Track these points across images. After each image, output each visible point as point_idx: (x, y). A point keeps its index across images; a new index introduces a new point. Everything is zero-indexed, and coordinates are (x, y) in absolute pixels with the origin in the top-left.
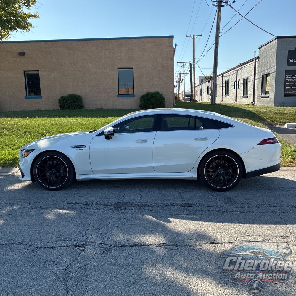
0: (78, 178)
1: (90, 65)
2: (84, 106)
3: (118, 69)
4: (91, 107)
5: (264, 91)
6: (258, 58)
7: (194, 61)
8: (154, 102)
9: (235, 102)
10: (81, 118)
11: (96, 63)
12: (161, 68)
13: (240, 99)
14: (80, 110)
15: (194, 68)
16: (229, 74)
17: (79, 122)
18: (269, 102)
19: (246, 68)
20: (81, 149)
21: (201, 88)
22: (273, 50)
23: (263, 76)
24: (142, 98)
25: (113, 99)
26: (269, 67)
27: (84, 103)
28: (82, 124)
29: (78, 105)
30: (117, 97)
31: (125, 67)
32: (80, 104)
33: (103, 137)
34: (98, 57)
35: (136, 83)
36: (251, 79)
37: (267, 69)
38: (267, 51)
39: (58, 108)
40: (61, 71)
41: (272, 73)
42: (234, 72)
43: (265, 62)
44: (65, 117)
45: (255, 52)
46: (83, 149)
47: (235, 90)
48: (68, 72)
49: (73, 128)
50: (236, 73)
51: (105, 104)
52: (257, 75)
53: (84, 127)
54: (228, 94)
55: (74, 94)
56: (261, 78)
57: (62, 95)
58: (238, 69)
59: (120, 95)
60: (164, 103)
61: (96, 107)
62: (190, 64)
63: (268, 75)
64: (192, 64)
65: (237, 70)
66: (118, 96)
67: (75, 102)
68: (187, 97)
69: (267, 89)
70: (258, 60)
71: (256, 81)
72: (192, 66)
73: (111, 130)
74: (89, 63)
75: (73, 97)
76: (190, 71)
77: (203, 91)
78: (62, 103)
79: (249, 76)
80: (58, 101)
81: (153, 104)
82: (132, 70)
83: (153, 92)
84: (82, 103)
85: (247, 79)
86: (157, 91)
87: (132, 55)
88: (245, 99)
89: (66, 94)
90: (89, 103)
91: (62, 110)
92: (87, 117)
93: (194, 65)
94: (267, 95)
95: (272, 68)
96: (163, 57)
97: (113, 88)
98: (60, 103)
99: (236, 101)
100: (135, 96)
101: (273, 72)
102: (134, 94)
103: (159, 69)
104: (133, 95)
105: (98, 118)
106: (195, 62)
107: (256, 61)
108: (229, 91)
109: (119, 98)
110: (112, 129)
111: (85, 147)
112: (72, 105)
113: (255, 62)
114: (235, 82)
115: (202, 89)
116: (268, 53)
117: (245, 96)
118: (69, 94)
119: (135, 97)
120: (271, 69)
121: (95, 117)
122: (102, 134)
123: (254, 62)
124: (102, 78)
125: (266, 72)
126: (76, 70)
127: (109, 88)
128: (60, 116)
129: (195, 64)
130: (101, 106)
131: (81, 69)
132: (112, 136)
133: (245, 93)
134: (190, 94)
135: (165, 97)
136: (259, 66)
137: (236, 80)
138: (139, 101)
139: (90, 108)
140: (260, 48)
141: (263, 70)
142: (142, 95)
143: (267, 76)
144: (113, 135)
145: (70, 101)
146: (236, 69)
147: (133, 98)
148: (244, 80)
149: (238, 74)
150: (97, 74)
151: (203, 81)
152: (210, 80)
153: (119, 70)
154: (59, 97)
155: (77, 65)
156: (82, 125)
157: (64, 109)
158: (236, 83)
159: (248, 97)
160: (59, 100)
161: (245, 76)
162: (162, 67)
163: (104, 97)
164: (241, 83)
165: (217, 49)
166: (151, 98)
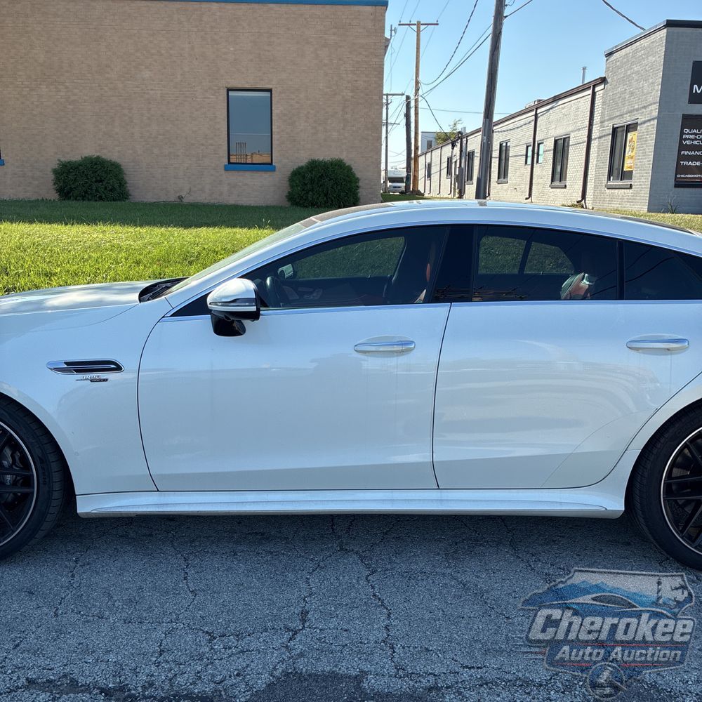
0: (85, 506)
1: (147, 74)
2: (130, 192)
3: (229, 90)
4: (150, 198)
5: (617, 171)
6: (603, 80)
7: (417, 90)
8: (330, 188)
9: (527, 199)
10: (118, 228)
11: (165, 68)
12: (351, 94)
13: (543, 192)
14: (119, 203)
15: (416, 108)
16: (511, 126)
17: (110, 242)
18: (631, 200)
19: (563, 108)
20: (101, 380)
21: (428, 161)
22: (651, 59)
23: (615, 130)
24: (296, 174)
25: (212, 175)
26: (636, 107)
27: (128, 185)
28: (119, 247)
29: (111, 190)
30: (223, 172)
31: (247, 86)
32: (117, 185)
33: (203, 323)
34: (171, 52)
35: (278, 133)
36: (577, 139)
37: (630, 112)
38: (633, 63)
39: (53, 195)
40: (61, 87)
41: (645, 122)
42: (527, 121)
43: (624, 92)
44: (66, 224)
45: (584, 69)
46: (105, 380)
47: (529, 167)
48: (81, 91)
49: (87, 260)
50: (533, 123)
51: (190, 189)
52: (596, 128)
53: (126, 259)
54: (506, 176)
55: (98, 158)
56: (611, 136)
57: (63, 159)
58: (539, 111)
59: (231, 165)
60: (357, 193)
61: (163, 198)
62: (408, 98)
63: (631, 127)
64: (412, 97)
65: (536, 115)
66: (226, 169)
67: (101, 181)
68: (391, 184)
69: (625, 165)
70: (602, 87)
71: (594, 144)
72: (413, 104)
73: (243, 293)
74: (143, 67)
75: (96, 164)
76: (407, 116)
77: (434, 169)
78: (64, 182)
79: (572, 131)
80: (52, 176)
81: (326, 195)
82: (268, 94)
83: (327, 159)
84: (122, 183)
85: (564, 139)
86: (337, 158)
87: (268, 51)
88: (558, 190)
89: (76, 157)
90: (144, 186)
91: (64, 202)
92: (136, 225)
93: (416, 101)
94: (627, 182)
95: (645, 107)
96: (358, 62)
97: (212, 145)
98: (56, 181)
99: (530, 195)
100: (274, 170)
101: (649, 120)
102: (271, 164)
103: (343, 97)
104: (268, 166)
105: (170, 229)
106: (420, 92)
107: (597, 89)
108: (510, 171)
109: (230, 173)
110: (248, 291)
111: (118, 368)
112: (94, 188)
113: (594, 94)
114: (527, 147)
115: (433, 165)
116: (636, 68)
117: (557, 183)
118: (86, 157)
119: (277, 173)
120: (644, 110)
121: (162, 226)
122: (197, 307)
123: (590, 92)
124: (183, 113)
125: (627, 120)
126: (106, 88)
127: (203, 145)
128: (50, 220)
129: (420, 99)
130: (178, 195)
131: (121, 86)
132: (247, 323)
133: (558, 175)
134: (404, 174)
135: (358, 175)
136: (604, 103)
137: (532, 140)
138: (286, 184)
139: (145, 200)
140: (609, 54)
141: (618, 114)
142: (296, 167)
143: (627, 131)
144: (254, 316)
145: (86, 176)
146: (533, 113)
147: (269, 173)
148: (556, 141)
149: (538, 125)
150: (168, 103)
151: (431, 146)
152: (457, 140)
153: (231, 93)
154: (55, 165)
155: (108, 73)
156: (120, 249)
157: (69, 199)
158: (530, 149)
159: (566, 186)
160: (55, 172)
161: (560, 132)
162: (352, 91)
163: (187, 169)
164: (547, 149)
165: (496, 53)
166: (321, 177)
